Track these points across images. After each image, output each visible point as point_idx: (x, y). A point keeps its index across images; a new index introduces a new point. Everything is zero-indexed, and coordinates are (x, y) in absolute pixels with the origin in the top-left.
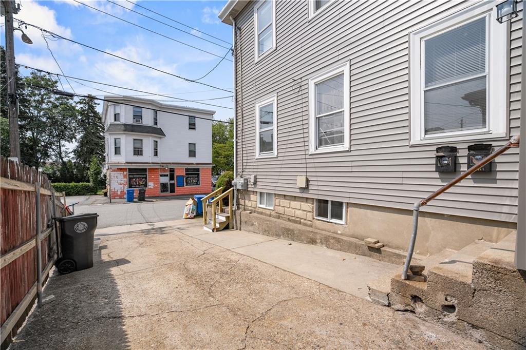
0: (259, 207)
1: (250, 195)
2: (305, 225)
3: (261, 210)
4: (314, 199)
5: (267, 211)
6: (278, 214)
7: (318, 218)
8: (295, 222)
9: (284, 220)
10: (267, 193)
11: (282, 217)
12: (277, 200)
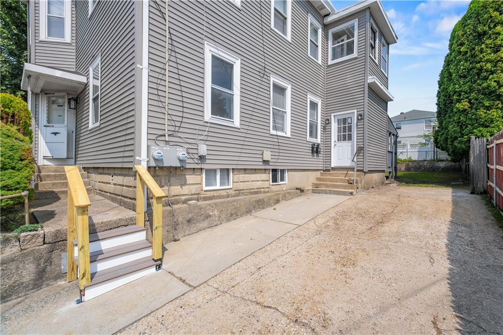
0: (205, 191)
1: (185, 175)
2: (265, 192)
3: (208, 194)
4: (270, 169)
5: (221, 192)
6: (237, 192)
7: (274, 184)
8: (256, 193)
9: (245, 195)
10: (220, 169)
11: (243, 193)
12: (235, 176)
